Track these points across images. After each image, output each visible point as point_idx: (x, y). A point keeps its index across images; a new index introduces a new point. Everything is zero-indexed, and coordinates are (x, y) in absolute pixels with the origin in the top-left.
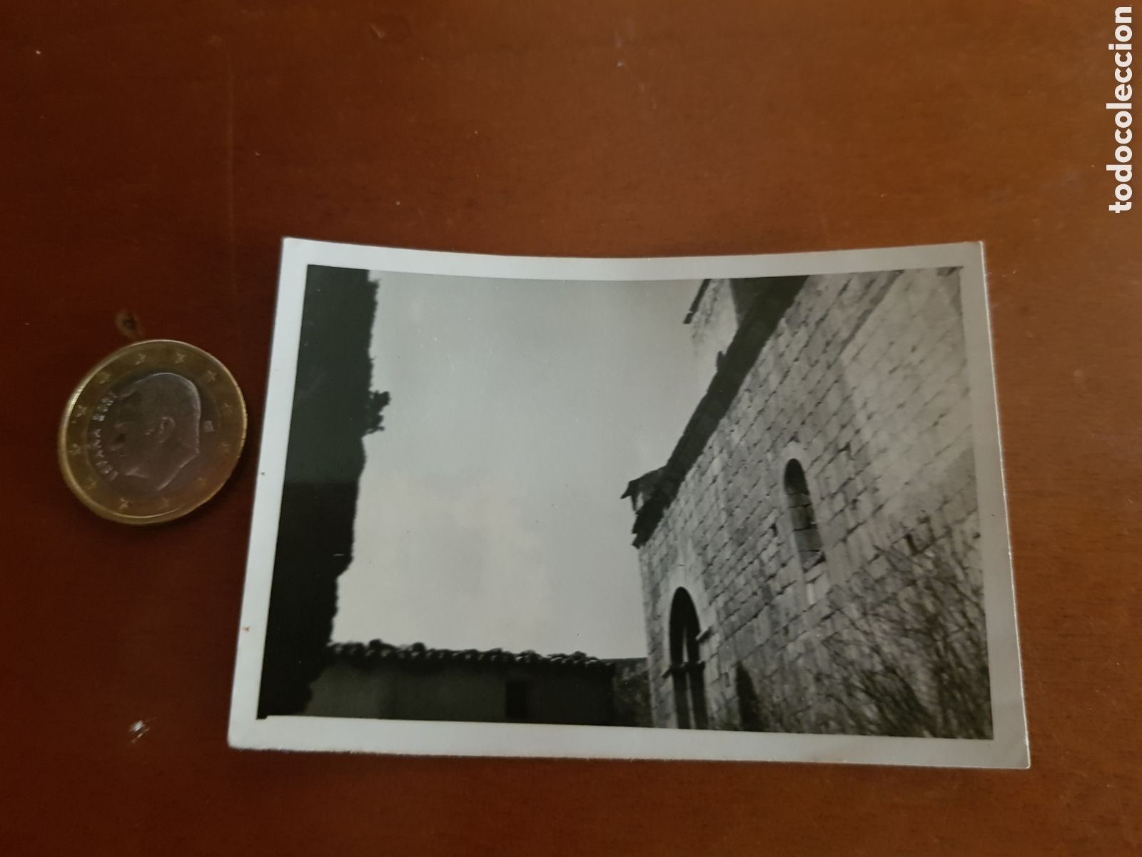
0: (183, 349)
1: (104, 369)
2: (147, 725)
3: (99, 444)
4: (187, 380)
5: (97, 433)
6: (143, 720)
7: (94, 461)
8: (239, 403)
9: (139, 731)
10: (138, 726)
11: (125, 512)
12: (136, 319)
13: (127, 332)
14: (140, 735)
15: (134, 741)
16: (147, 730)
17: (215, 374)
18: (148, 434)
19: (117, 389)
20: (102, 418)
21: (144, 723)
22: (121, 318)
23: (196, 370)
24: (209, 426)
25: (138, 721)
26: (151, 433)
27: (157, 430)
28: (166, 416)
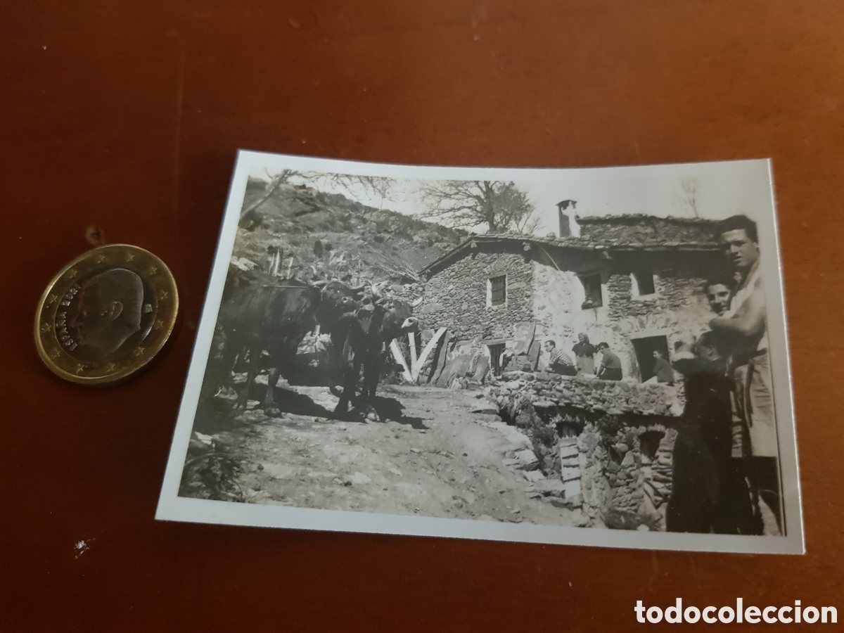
0: (133, 250)
1: (73, 268)
2: (88, 544)
3: (65, 323)
4: (135, 274)
5: (64, 315)
6: (85, 540)
7: (59, 337)
8: (174, 291)
9: (82, 549)
10: (81, 545)
11: (80, 374)
12: (102, 232)
13: (93, 241)
14: (82, 552)
15: (77, 556)
16: (88, 548)
17: (156, 269)
19: (80, 282)
20: (69, 304)
21: (85, 542)
22: (90, 231)
23: (141, 265)
24: (149, 308)
25: (81, 541)
26: (105, 313)
27: (109, 311)
28: (117, 301)
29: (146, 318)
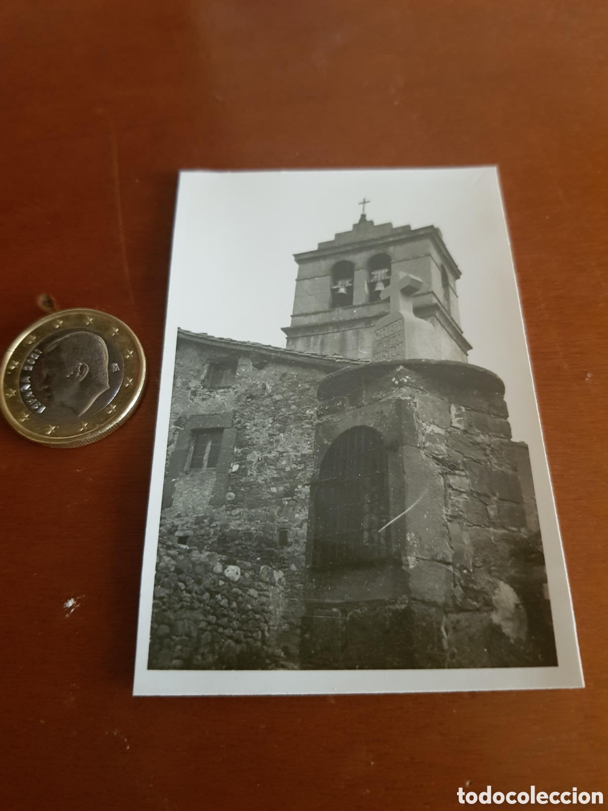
0: (90, 316)
1: (31, 334)
2: (78, 602)
3: (29, 387)
4: (96, 336)
5: (27, 379)
6: (74, 597)
7: (26, 400)
8: (139, 349)
9: (71, 607)
10: (70, 603)
11: (52, 435)
12: (53, 299)
13: (45, 308)
14: (72, 610)
15: (67, 615)
16: (78, 606)
17: (118, 330)
18: (68, 376)
19: (42, 346)
20: (31, 368)
21: (75, 600)
22: (41, 300)
23: (102, 329)
24: (116, 367)
25: (70, 599)
26: (71, 375)
27: (75, 373)
28: (81, 362)
29: (114, 378)
